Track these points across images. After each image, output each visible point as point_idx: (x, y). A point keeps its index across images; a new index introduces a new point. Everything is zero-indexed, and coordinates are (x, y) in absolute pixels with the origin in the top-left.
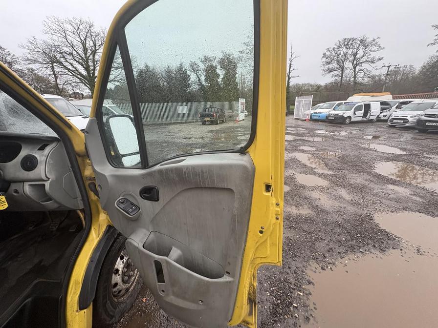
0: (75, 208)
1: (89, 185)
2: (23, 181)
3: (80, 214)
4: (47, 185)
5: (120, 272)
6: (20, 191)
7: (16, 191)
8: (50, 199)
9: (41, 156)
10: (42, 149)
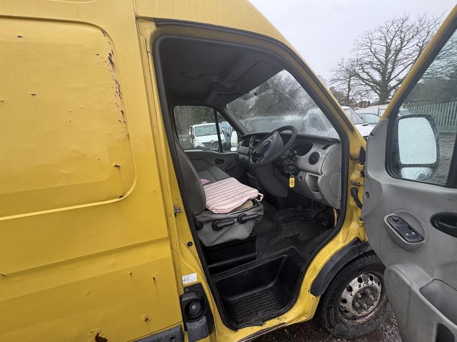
0: (333, 206)
1: (352, 189)
2: (306, 171)
3: (335, 213)
4: (320, 178)
5: (353, 293)
6: (303, 178)
7: (301, 178)
8: (318, 191)
9: (323, 154)
10: (325, 148)
